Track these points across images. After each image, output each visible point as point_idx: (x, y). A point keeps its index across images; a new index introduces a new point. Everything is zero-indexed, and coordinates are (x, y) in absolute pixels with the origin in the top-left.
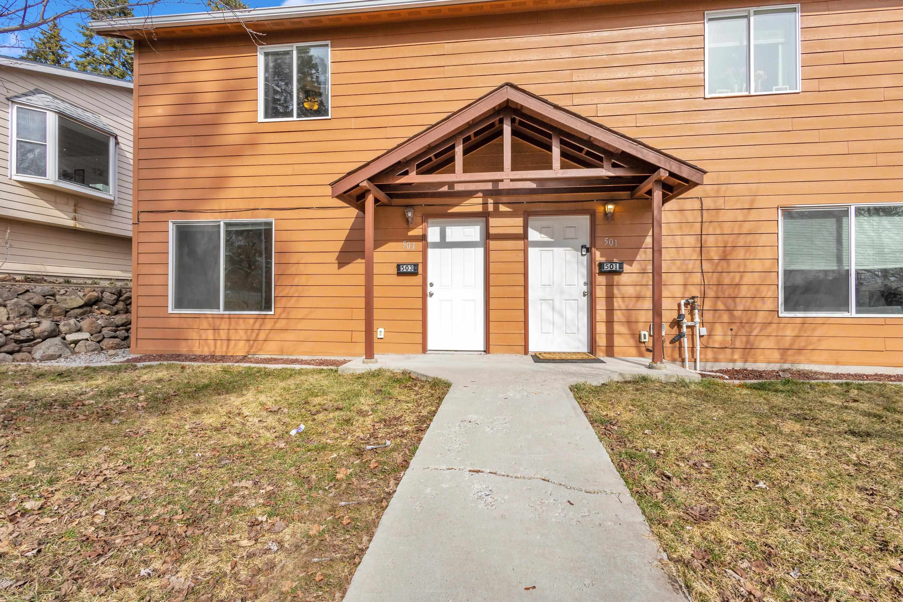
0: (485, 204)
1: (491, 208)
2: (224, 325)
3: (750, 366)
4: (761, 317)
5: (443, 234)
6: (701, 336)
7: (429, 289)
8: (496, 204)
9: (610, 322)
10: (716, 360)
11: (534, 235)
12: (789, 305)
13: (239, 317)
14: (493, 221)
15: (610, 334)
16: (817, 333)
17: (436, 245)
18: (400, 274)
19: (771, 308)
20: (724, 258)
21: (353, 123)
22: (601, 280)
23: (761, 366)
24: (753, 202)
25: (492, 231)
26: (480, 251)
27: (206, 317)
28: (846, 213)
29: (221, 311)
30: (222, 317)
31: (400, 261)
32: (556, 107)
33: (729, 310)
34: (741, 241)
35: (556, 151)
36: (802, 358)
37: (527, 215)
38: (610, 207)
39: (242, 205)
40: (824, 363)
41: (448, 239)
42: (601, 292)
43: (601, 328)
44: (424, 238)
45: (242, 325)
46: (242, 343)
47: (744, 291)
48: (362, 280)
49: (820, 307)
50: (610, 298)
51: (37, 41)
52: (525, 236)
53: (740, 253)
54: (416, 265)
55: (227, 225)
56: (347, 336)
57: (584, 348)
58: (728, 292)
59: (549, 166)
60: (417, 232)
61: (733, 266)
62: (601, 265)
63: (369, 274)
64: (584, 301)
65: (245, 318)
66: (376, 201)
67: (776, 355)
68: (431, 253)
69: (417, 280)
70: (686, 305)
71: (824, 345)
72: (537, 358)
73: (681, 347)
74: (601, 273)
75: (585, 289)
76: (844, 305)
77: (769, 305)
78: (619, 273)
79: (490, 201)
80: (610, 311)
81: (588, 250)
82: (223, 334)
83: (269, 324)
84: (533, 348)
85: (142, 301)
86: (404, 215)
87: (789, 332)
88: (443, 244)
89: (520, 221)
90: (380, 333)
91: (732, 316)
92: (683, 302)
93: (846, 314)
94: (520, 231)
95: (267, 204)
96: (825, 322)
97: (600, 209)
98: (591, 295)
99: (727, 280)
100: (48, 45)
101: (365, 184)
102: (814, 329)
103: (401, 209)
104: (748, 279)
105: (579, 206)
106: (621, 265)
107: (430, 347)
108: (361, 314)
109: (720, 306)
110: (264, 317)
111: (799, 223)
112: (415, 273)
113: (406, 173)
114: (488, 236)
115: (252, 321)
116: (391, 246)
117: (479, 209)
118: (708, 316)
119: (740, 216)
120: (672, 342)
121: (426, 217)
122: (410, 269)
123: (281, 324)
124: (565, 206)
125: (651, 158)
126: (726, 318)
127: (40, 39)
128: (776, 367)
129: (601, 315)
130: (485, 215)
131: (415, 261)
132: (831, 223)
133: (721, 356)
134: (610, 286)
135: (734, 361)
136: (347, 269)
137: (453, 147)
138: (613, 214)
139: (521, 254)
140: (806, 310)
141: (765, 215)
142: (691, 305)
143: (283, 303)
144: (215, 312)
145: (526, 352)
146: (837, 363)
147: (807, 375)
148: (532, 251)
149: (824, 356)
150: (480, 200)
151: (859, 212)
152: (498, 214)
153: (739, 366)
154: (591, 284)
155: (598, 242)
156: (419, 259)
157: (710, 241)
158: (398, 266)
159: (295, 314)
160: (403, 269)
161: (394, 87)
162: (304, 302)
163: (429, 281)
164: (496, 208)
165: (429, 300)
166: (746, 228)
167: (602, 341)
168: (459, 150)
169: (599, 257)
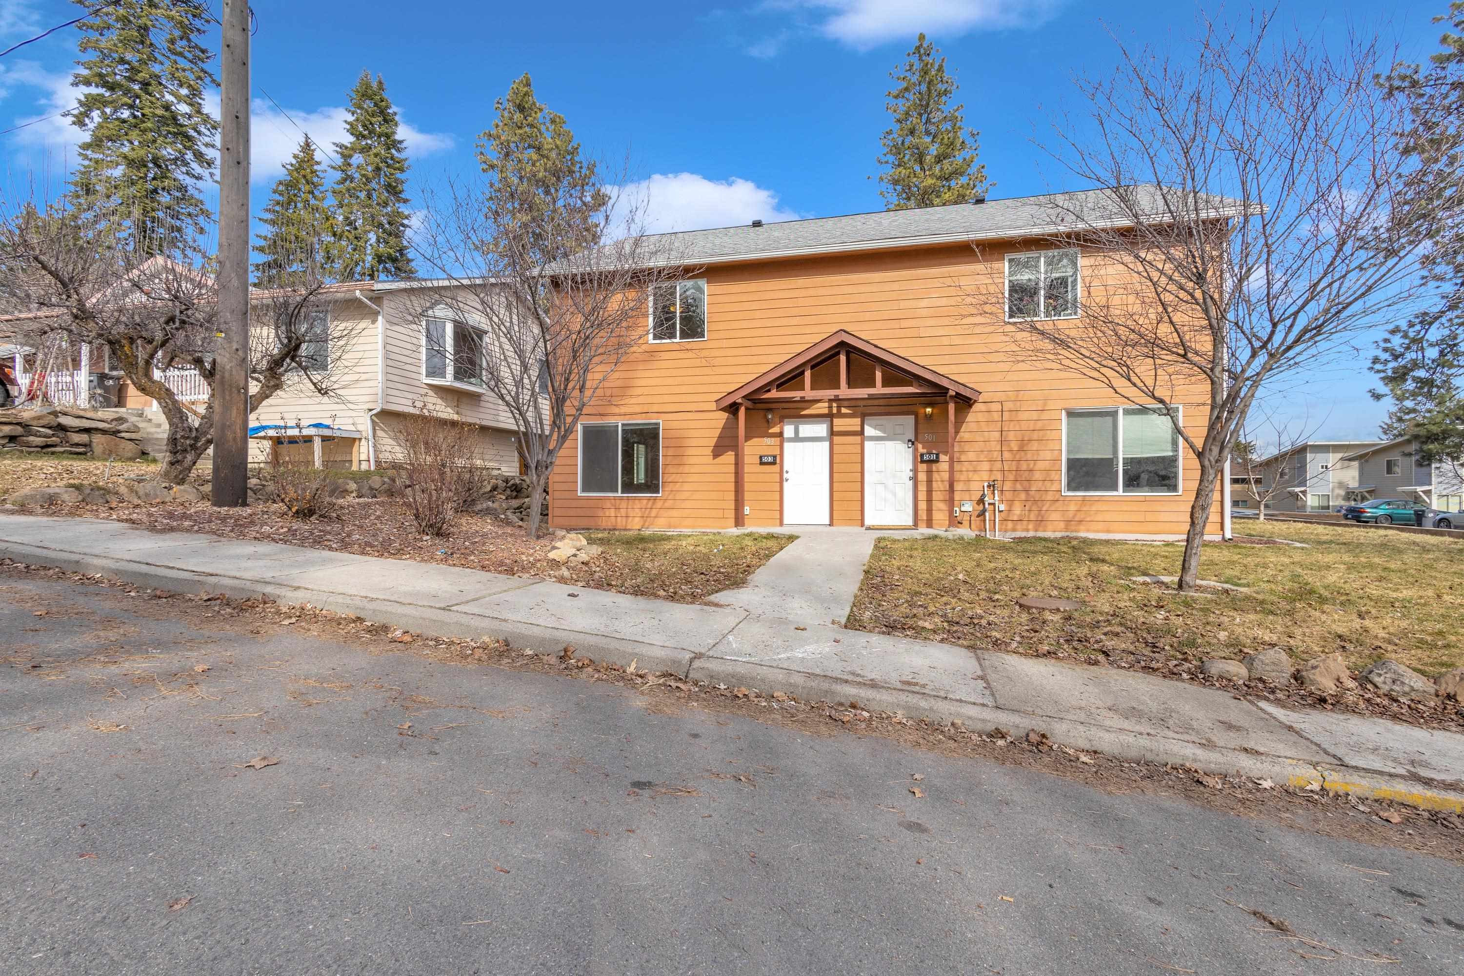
0: (830, 407)
1: (835, 411)
2: (624, 504)
3: (1040, 534)
4: (1050, 496)
5: (797, 431)
6: (1000, 511)
7: (785, 476)
8: (839, 407)
9: (929, 501)
10: (1014, 530)
11: (869, 431)
12: (1072, 485)
13: (635, 498)
14: (836, 421)
15: (929, 511)
16: (1094, 508)
17: (791, 440)
18: (762, 463)
19: (1058, 488)
20: (1021, 449)
21: (725, 343)
22: (923, 467)
23: (1049, 534)
24: (1045, 405)
25: (835, 429)
26: (826, 444)
27: (608, 498)
28: (1116, 412)
29: (619, 494)
30: (621, 498)
31: (762, 454)
32: (876, 346)
33: (1027, 491)
34: (1035, 435)
35: (879, 375)
36: (1082, 527)
37: (863, 416)
38: (929, 410)
39: (638, 409)
40: (1098, 531)
41: (801, 435)
42: (922, 477)
43: (923, 506)
44: (781, 434)
45: (637, 504)
46: (637, 519)
47: (1037, 475)
48: (732, 468)
49: (1097, 488)
50: (929, 481)
51: (289, 167)
52: (862, 432)
53: (1035, 446)
54: (775, 457)
55: (623, 425)
56: (720, 514)
57: (910, 522)
58: (1026, 475)
59: (873, 385)
60: (775, 430)
61: (1029, 456)
62: (922, 455)
63: (738, 464)
64: (910, 484)
65: (640, 499)
66: (747, 409)
67: (1062, 525)
68: (787, 445)
69: (776, 468)
70: (989, 486)
71: (1099, 517)
72: (868, 528)
73: (985, 521)
74: (922, 462)
75: (911, 474)
76: (1114, 487)
77: (1055, 487)
78: (937, 461)
79: (835, 405)
80: (930, 491)
81: (913, 444)
82: (623, 512)
83: (659, 504)
84: (868, 522)
85: (557, 487)
86: (766, 417)
87: (1073, 507)
88: (797, 439)
89: (858, 421)
90: (747, 510)
91: (1028, 494)
92: (986, 484)
93: (1115, 493)
94: (858, 428)
95: (655, 408)
96: (1100, 500)
97: (921, 411)
98: (915, 479)
99: (1024, 466)
100: (302, 172)
101: (740, 401)
102: (1091, 505)
103: (762, 413)
104: (1040, 465)
105: (905, 408)
106: (937, 455)
107: (786, 521)
108: (732, 495)
109: (1019, 487)
110: (655, 499)
111: (1081, 421)
112: (774, 463)
113: (769, 391)
114: (832, 433)
115: (645, 502)
116: (755, 441)
117: (826, 411)
118: (1008, 495)
119: (1035, 416)
120: (978, 516)
121: (782, 419)
122: (770, 459)
123: (669, 504)
124: (892, 409)
125: (945, 383)
126: (1023, 496)
127: (292, 165)
128: (1059, 535)
129: (922, 496)
130: (830, 416)
131: (774, 453)
132: (1109, 419)
133: (1019, 527)
134: (929, 472)
135: (1027, 530)
136: (720, 460)
137: (803, 373)
138: (931, 415)
139: (859, 447)
140: (1087, 489)
141: (1054, 415)
142: (992, 486)
143: (669, 487)
144: (615, 495)
145: (862, 525)
146: (1108, 531)
147: (1085, 541)
148: (868, 445)
149: (1100, 526)
150: (826, 405)
151: (1127, 412)
152: (840, 415)
153: (1031, 534)
154: (915, 470)
155: (920, 437)
156: (777, 452)
157: (1011, 436)
158: (761, 457)
159: (679, 496)
160: (765, 460)
161: (758, 314)
162: (686, 487)
163: (785, 469)
164: (839, 410)
165: (785, 484)
166: (1039, 425)
167: (923, 515)
168: (808, 374)
169: (921, 449)
